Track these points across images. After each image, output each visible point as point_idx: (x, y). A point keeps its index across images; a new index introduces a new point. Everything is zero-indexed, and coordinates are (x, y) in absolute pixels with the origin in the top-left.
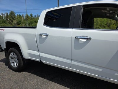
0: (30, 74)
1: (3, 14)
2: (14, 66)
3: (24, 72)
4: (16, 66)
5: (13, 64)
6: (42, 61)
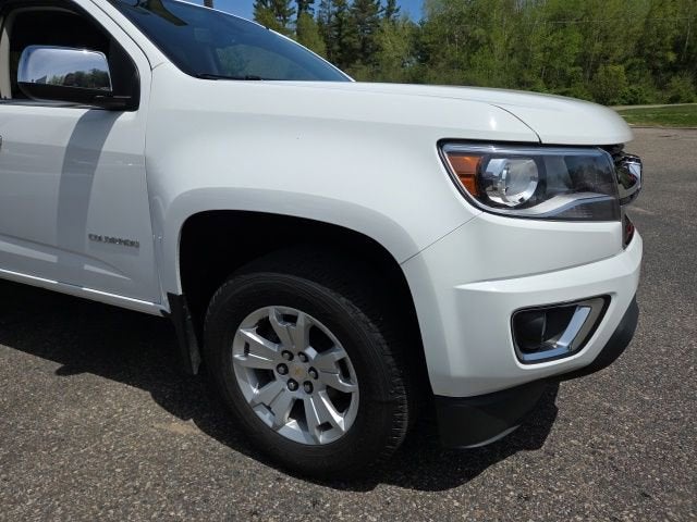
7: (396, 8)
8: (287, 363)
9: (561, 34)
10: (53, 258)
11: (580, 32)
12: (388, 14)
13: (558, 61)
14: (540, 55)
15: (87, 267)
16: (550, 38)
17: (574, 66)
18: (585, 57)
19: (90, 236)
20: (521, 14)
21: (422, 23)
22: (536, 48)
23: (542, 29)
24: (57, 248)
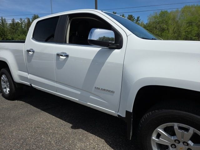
0: (24, 103)
1: (23, 20)
2: (6, 92)
3: (18, 100)
4: (8, 92)
5: (5, 90)
6: (32, 85)
7: (139, 19)
8: (176, 144)
9: (191, 27)
10: (79, 93)
11: (197, 27)
12: (137, 21)
13: (190, 35)
14: (184, 33)
15: (91, 97)
16: (188, 28)
17: (195, 36)
18: (198, 34)
19: (95, 87)
20: (178, 21)
21: (147, 24)
22: (183, 31)
23: (185, 26)
24: (81, 90)
